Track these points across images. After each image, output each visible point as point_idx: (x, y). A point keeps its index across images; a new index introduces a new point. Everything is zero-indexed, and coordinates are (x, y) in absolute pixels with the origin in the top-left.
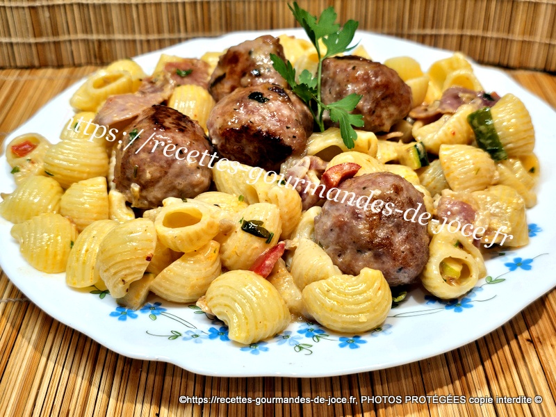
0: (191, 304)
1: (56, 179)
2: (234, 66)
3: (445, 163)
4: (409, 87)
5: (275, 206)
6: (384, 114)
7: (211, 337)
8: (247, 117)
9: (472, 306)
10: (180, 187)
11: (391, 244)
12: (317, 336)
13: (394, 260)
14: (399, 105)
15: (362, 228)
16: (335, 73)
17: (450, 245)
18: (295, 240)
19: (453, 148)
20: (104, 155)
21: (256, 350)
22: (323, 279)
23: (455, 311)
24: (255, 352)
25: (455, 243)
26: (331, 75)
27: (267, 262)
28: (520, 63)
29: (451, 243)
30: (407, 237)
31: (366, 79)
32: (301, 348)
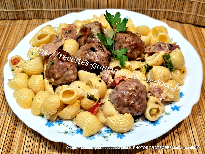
0: (71, 120)
1: (26, 74)
2: (85, 33)
3: (154, 72)
4: (144, 43)
5: (98, 89)
6: (135, 53)
7: (77, 133)
8: (89, 57)
9: (159, 124)
10: (67, 80)
11: (134, 105)
12: (110, 133)
13: (135, 110)
14: (140, 50)
15: (125, 100)
16: (119, 39)
17: (153, 103)
18: (104, 99)
19: (157, 68)
20: (42, 65)
21: (91, 138)
22: (112, 116)
23: (154, 125)
24: (91, 139)
25: (155, 103)
26: (118, 39)
27: (95, 110)
28: (186, 21)
29: (154, 103)
30: (139, 103)
31: (129, 42)
32: (105, 138)
